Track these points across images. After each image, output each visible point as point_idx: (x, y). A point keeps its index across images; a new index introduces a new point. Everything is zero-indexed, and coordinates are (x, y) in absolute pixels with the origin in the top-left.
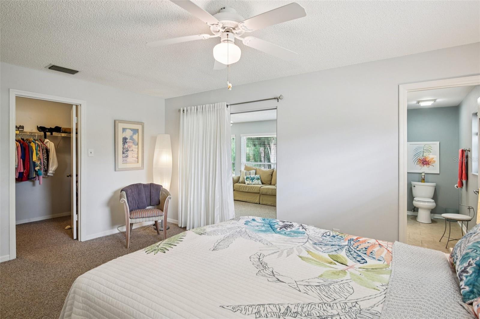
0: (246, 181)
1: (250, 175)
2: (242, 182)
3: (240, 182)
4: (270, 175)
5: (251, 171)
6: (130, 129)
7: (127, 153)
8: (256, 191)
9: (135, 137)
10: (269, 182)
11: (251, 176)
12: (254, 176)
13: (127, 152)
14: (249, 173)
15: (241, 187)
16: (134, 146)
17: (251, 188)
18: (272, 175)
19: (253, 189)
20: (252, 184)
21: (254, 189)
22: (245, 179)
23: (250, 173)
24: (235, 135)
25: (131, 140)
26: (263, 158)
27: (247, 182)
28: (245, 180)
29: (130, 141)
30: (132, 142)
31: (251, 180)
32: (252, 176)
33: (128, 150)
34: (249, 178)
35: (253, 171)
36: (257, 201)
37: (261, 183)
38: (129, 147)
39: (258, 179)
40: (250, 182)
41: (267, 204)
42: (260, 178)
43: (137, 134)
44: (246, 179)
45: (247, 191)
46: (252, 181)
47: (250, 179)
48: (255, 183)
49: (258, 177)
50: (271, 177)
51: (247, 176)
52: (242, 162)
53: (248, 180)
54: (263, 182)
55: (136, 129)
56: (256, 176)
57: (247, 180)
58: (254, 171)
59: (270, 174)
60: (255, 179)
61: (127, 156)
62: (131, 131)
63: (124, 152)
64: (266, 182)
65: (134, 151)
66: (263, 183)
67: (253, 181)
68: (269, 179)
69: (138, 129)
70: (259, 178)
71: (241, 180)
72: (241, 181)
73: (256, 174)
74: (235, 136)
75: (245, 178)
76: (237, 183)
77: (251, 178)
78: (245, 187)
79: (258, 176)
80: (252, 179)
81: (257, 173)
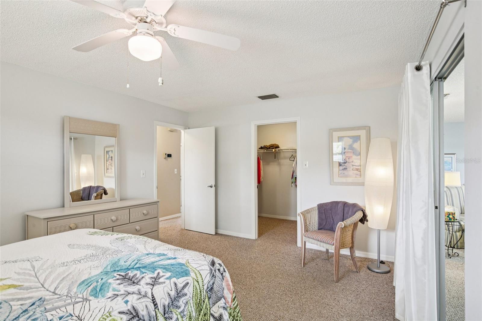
6: (348, 137)
7: (344, 165)
9: (356, 146)
13: (346, 164)
16: (354, 157)
25: (351, 149)
29: (349, 150)
30: (351, 152)
33: (347, 162)
38: (347, 158)
43: (359, 141)
55: (357, 136)
61: (345, 168)
62: (351, 138)
63: (341, 164)
65: (354, 163)
69: (360, 136)
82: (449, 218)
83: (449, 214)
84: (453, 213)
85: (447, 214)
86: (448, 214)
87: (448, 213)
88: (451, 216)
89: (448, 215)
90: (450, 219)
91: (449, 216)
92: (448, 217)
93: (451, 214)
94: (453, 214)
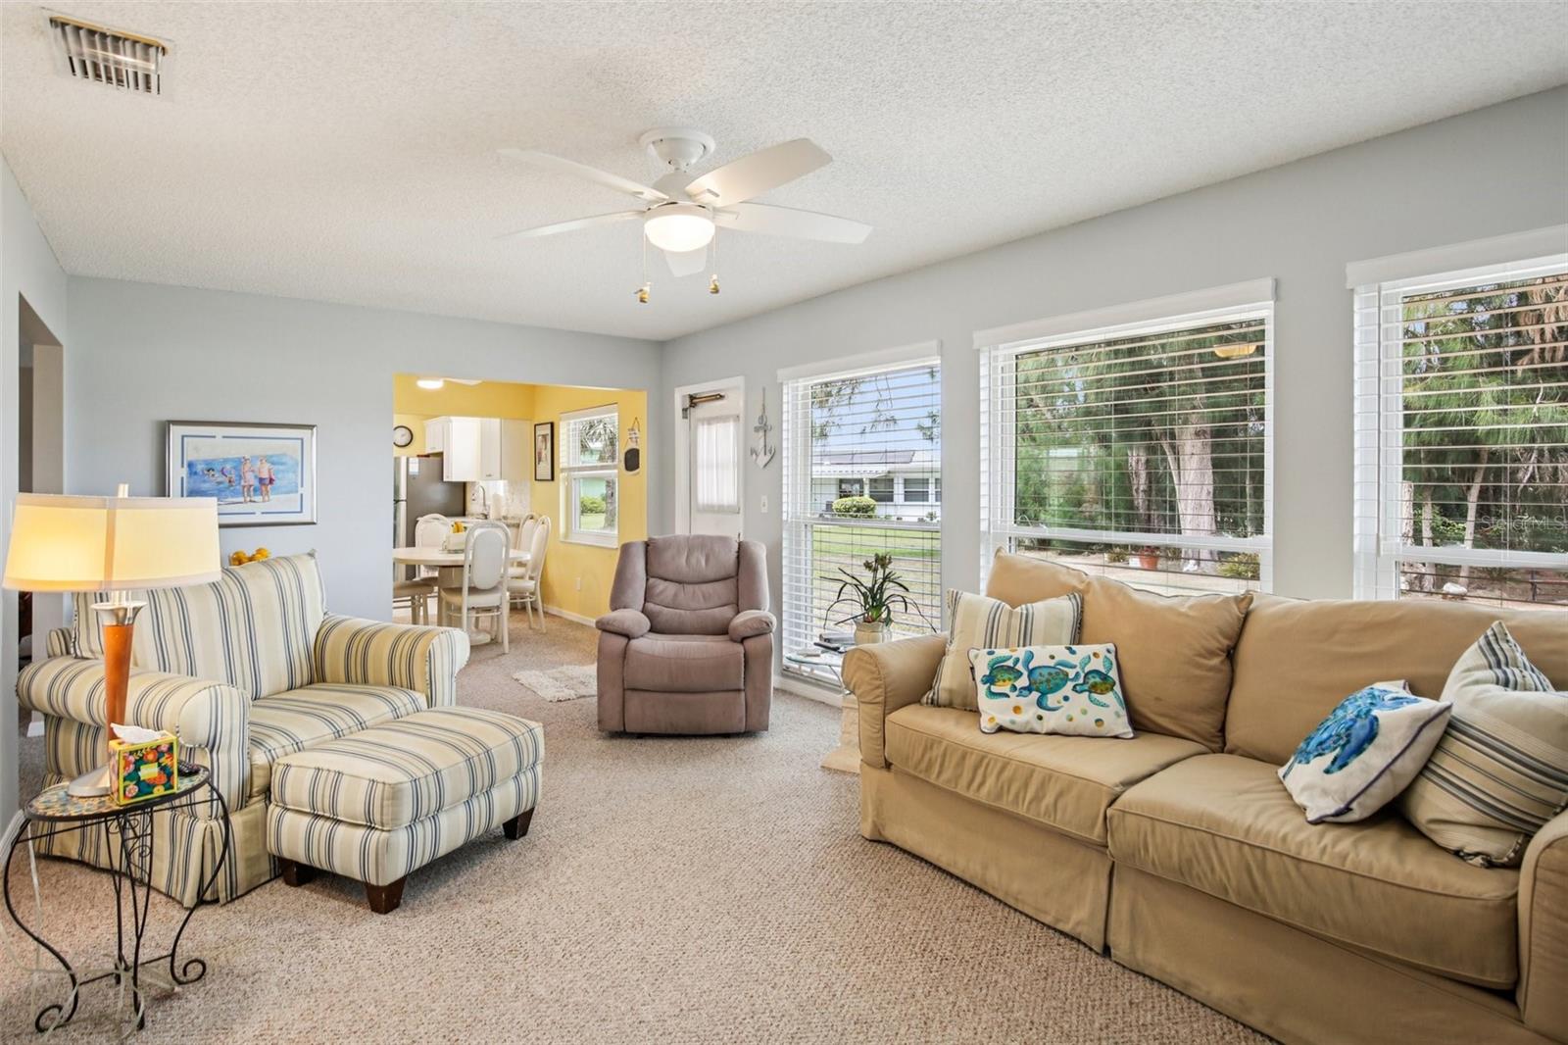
0: (984, 702)
1: (1026, 638)
2: (957, 701)
3: (943, 697)
4: (1212, 654)
5: (1039, 608)
8: (1067, 819)
10: (1206, 722)
11: (1031, 656)
12: (1061, 653)
14: (1016, 622)
15: (937, 752)
17: (1026, 785)
18: (1231, 654)
19: (1038, 798)
20: (1037, 726)
21: (1049, 799)
22: (979, 677)
23: (1027, 621)
24: (934, 343)
26: (1141, 495)
27: (994, 711)
28: (982, 689)
31: (1029, 689)
32: (1044, 654)
34: (1010, 669)
35: (1052, 602)
36: (1081, 916)
37: (1123, 727)
39: (1093, 689)
40: (1017, 709)
41: (1187, 984)
42: (1113, 674)
44: (990, 680)
45: (983, 796)
46: (1040, 704)
47: (1023, 682)
48: (1070, 727)
49: (1097, 664)
50: (1222, 677)
51: (1001, 652)
52: (984, 526)
53: (1006, 689)
54: (1149, 711)
56: (1083, 650)
57: (992, 694)
58: (1065, 606)
59: (1214, 645)
60: (1070, 685)
64: (1173, 718)
66: (1140, 725)
67: (1052, 700)
68: (1206, 690)
70: (1105, 677)
71: (948, 679)
72: (951, 691)
73: (1079, 634)
74: (941, 344)
75: (982, 670)
76: (918, 701)
77: (1031, 672)
78: (970, 762)
79: (1093, 655)
80: (1045, 684)
81: (1086, 631)
82: (139, 782)
83: (141, 761)
84: (164, 748)
85: (127, 764)
86: (132, 758)
87: (131, 753)
88: (149, 772)
89: (132, 767)
90: (145, 787)
91: (137, 769)
92: (133, 776)
93: (151, 757)
94: (162, 753)
